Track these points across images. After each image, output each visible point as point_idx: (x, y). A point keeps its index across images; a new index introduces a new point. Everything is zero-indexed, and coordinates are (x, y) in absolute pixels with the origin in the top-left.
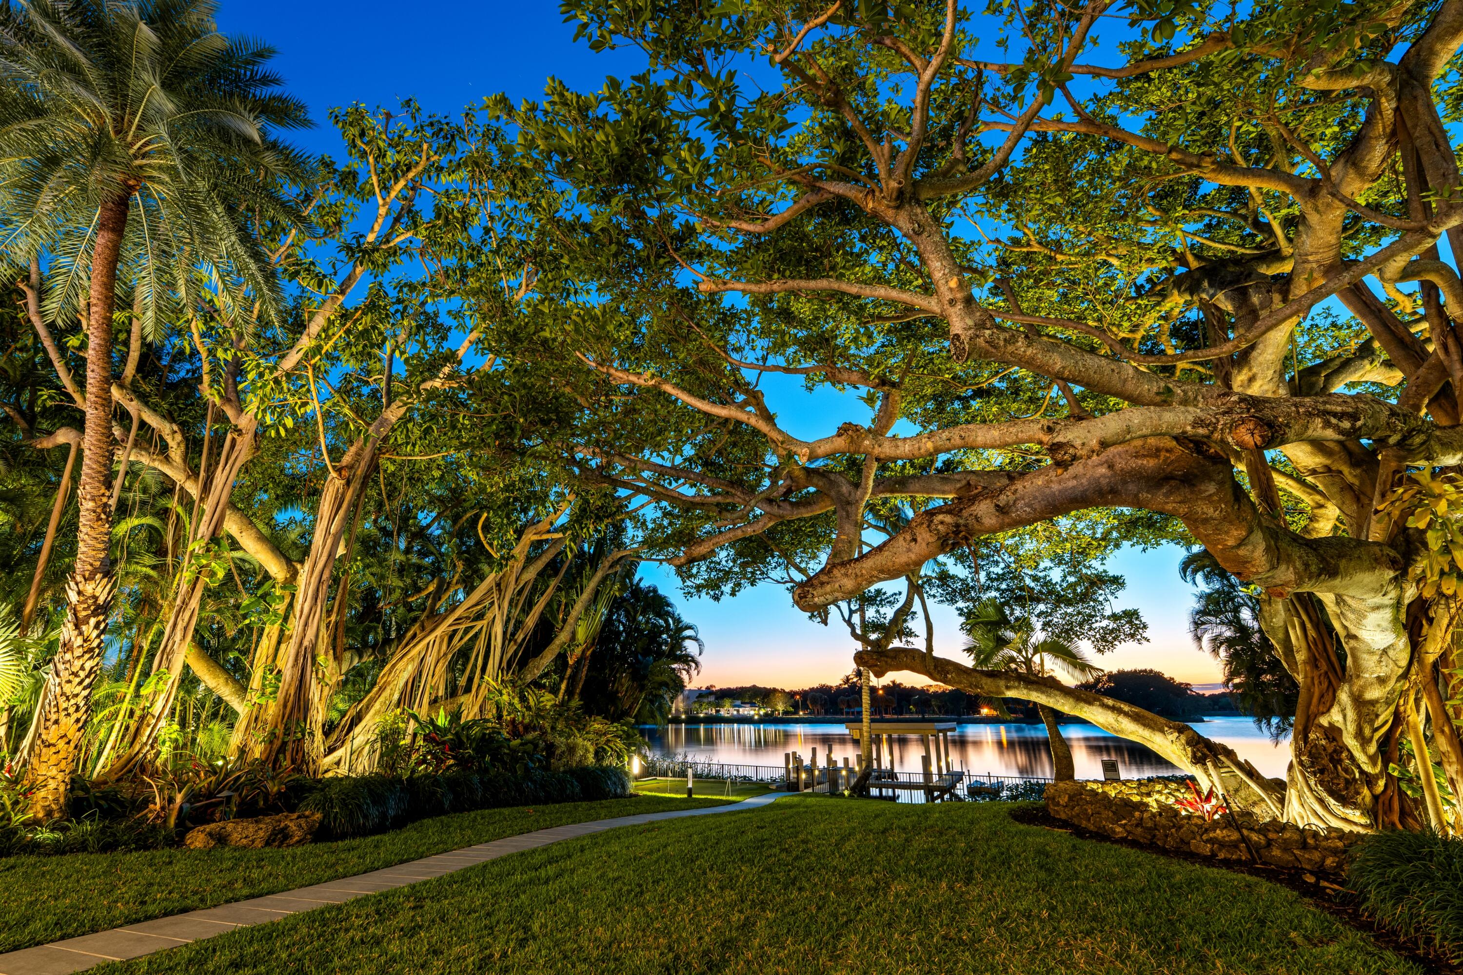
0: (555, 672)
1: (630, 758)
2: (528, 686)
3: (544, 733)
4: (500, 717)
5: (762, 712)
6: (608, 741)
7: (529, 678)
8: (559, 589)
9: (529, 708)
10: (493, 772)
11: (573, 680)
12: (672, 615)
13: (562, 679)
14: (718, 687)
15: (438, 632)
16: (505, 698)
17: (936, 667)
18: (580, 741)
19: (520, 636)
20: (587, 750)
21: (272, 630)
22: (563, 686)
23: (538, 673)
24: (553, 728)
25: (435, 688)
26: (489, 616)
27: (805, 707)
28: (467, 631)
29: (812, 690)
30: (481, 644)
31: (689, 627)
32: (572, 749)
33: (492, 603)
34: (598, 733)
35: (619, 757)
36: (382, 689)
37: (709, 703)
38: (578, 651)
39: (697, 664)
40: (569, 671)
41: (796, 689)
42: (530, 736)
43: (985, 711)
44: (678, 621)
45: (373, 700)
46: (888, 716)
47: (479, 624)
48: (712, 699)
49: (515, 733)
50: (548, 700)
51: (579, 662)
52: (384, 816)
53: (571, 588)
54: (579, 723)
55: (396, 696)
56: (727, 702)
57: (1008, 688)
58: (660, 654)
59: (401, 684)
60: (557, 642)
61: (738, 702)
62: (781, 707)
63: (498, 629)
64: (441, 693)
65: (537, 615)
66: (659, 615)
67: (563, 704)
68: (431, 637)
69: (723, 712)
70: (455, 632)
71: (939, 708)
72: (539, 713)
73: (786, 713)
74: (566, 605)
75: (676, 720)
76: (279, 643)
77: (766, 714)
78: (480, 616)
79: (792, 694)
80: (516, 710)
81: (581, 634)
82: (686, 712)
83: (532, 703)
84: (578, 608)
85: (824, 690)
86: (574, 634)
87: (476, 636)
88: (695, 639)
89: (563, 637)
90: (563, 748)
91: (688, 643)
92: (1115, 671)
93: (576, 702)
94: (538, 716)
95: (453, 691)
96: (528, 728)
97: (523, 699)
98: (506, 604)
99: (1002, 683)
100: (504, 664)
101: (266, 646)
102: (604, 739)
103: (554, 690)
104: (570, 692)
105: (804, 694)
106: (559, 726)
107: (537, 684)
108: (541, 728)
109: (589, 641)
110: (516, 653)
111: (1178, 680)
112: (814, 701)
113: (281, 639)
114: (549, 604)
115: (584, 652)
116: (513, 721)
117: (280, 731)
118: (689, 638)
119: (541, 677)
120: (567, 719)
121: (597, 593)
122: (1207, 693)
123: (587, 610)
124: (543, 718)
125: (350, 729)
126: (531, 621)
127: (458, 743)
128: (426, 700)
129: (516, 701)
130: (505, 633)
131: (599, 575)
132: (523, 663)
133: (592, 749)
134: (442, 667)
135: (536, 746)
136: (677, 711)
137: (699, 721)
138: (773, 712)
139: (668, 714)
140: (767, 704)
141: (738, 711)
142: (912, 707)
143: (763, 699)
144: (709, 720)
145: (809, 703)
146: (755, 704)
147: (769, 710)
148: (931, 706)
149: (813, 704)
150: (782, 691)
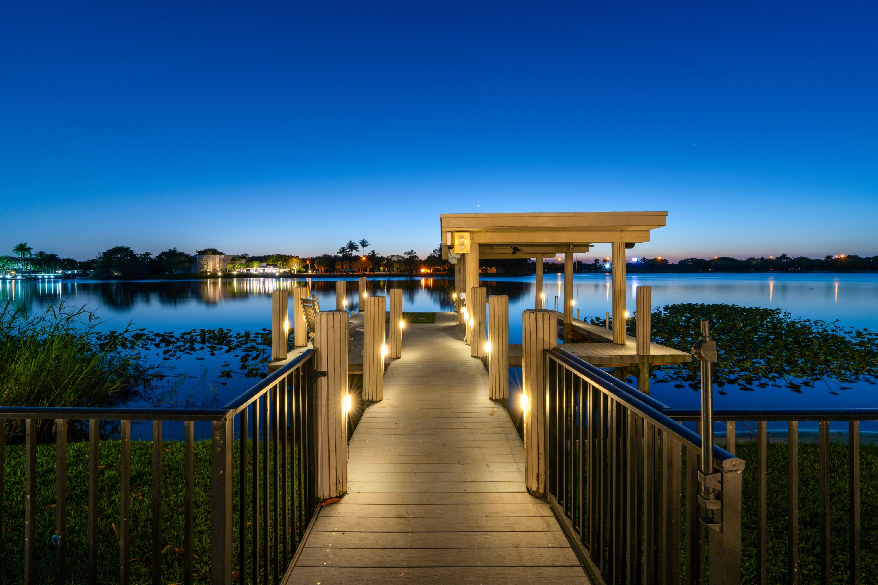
5: (282, 271)
14: (248, 254)
27: (313, 267)
29: (317, 258)
37: (241, 265)
41: (306, 256)
43: (423, 271)
46: (367, 273)
48: (243, 261)
56: (256, 264)
61: (265, 264)
62: (296, 268)
69: (252, 271)
71: (397, 269)
73: (299, 271)
75: (214, 276)
77: (285, 272)
79: (304, 260)
82: (222, 271)
85: (326, 258)
105: (312, 260)
112: (320, 264)
136: (214, 269)
137: (232, 277)
138: (290, 271)
139: (206, 272)
140: (286, 265)
141: (264, 270)
142: (381, 268)
143: (283, 262)
144: (242, 276)
145: (315, 265)
146: (277, 265)
147: (287, 270)
148: (393, 267)
149: (318, 266)
150: (297, 257)
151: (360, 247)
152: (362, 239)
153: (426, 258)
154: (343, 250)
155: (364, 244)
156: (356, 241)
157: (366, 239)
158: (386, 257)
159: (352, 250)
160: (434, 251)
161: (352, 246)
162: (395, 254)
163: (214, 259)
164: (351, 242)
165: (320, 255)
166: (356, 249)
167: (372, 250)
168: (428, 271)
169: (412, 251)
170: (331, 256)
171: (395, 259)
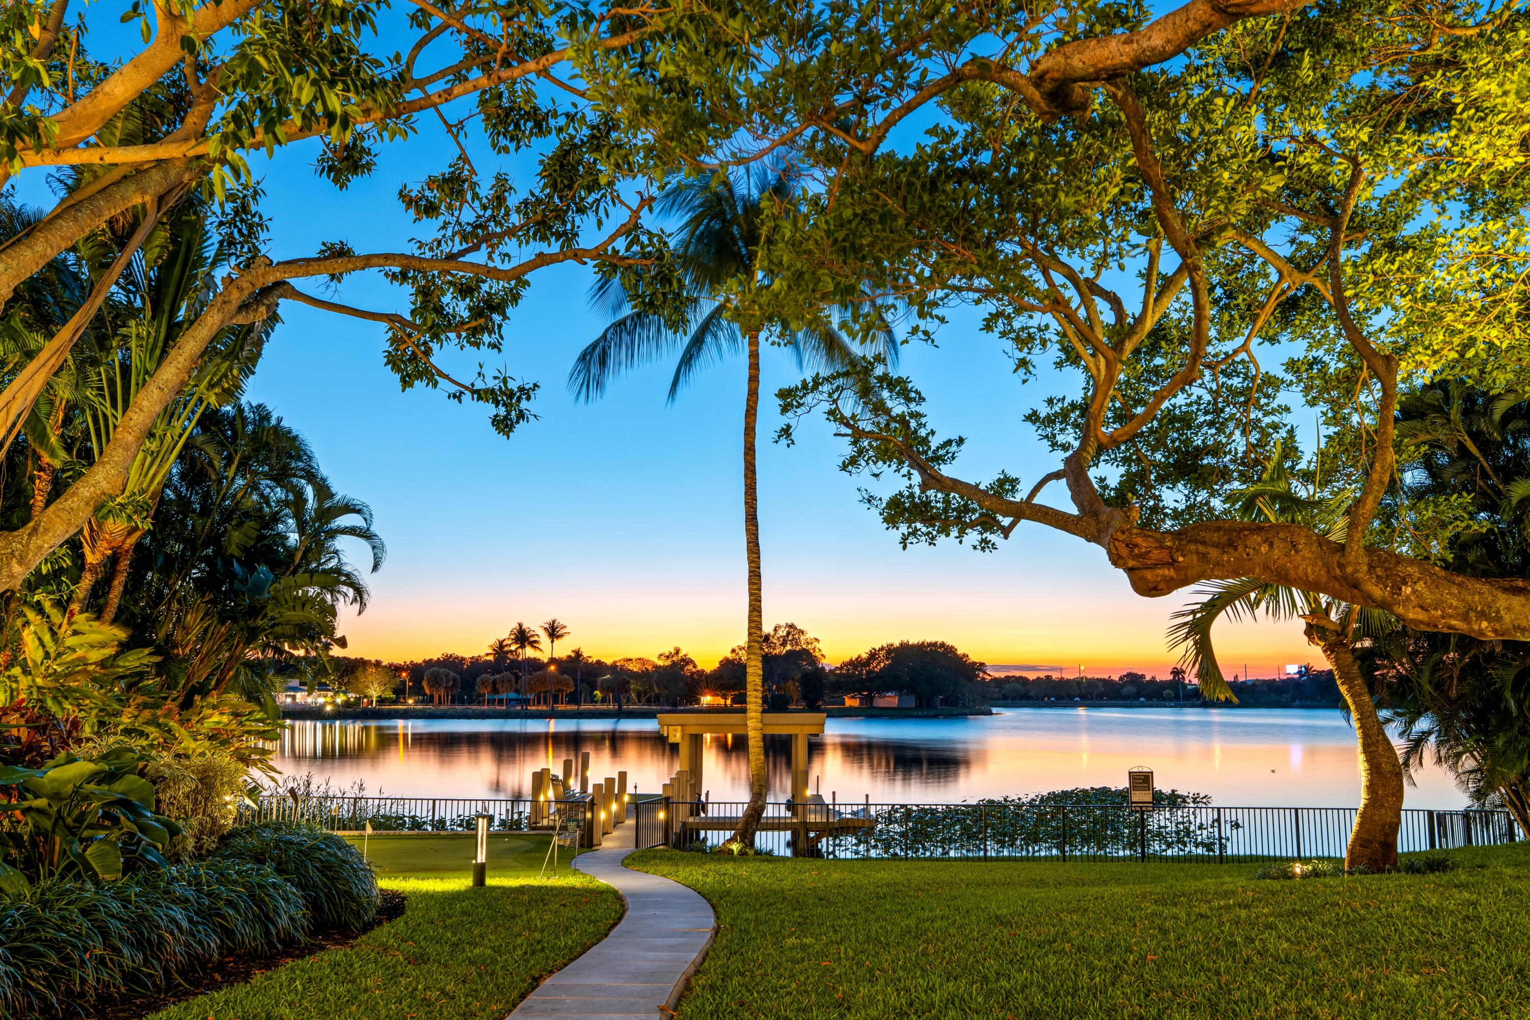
5: (340, 699)
12: (311, 476)
27: (417, 690)
29: (429, 663)
31: (349, 508)
38: (109, 537)
39: (359, 592)
40: (88, 577)
41: (399, 660)
43: (707, 700)
44: (323, 491)
46: (561, 707)
51: (113, 560)
62: (374, 692)
66: (281, 477)
71: (639, 696)
73: (381, 701)
77: (347, 704)
79: (395, 669)
85: (451, 663)
88: (365, 534)
91: (342, 543)
92: (897, 643)
105: (417, 671)
111: (974, 658)
112: (435, 682)
115: (120, 538)
118: (352, 531)
122: (1031, 676)
138: (360, 700)
140: (350, 685)
141: (294, 697)
142: (597, 692)
143: (341, 677)
145: (425, 684)
146: (325, 684)
147: (353, 697)
148: (627, 691)
149: (430, 687)
150: (378, 664)
151: (544, 639)
152: (549, 619)
153: (716, 665)
154: (500, 649)
155: (553, 632)
156: (536, 626)
157: (561, 621)
158: (609, 661)
159: (523, 647)
160: (733, 651)
161: (522, 637)
162: (633, 656)
164: (520, 625)
165: (436, 655)
166: (534, 644)
167: (575, 648)
168: (722, 702)
169: (677, 651)
170: (463, 659)
171: (634, 667)
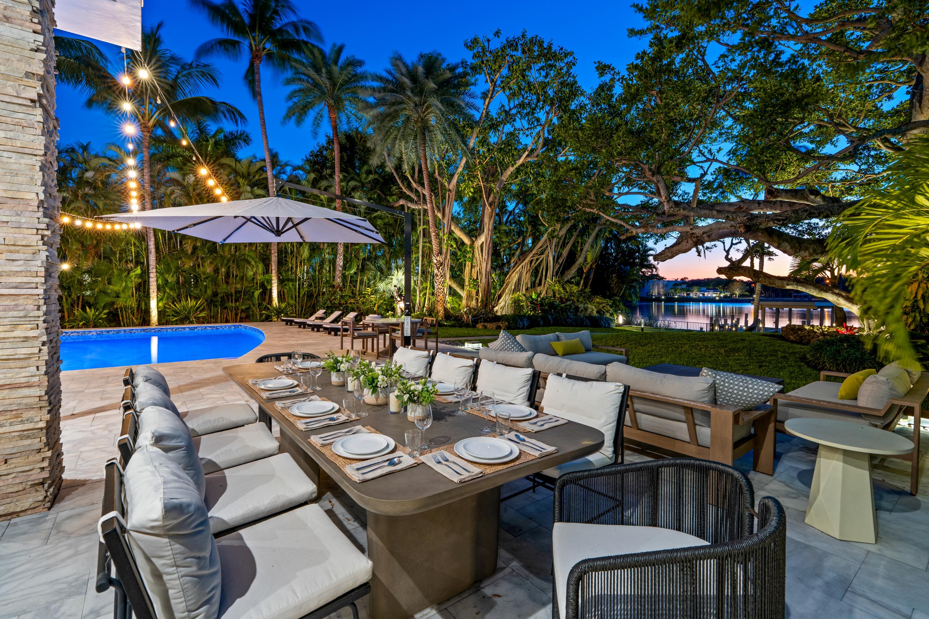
0: (578, 276)
1: (618, 316)
2: (566, 282)
3: (574, 302)
4: (554, 296)
5: (722, 295)
6: (604, 307)
7: (566, 279)
8: (578, 236)
9: (567, 292)
10: (555, 315)
11: (587, 279)
13: (581, 279)
14: (690, 279)
15: (526, 261)
16: (557, 288)
17: (754, 275)
18: (589, 306)
19: (561, 261)
20: (593, 310)
21: (468, 264)
22: (582, 282)
23: (570, 277)
24: (578, 301)
25: (527, 284)
26: (546, 252)
28: (537, 260)
30: (544, 264)
32: (586, 309)
33: (547, 247)
34: (599, 303)
35: (612, 315)
36: (507, 285)
37: (682, 289)
38: (588, 266)
40: (584, 275)
42: (568, 303)
45: (505, 289)
47: (542, 256)
48: (684, 286)
49: (562, 302)
50: (575, 289)
51: (589, 270)
52: (524, 325)
53: (584, 235)
54: (589, 299)
55: (513, 287)
56: (695, 289)
57: (788, 285)
58: (634, 264)
59: (514, 282)
60: (578, 263)
61: (705, 289)
62: (737, 292)
63: (551, 258)
64: (529, 286)
65: (568, 251)
67: (582, 290)
68: (523, 264)
69: (692, 295)
70: (532, 260)
72: (571, 294)
73: (740, 296)
74: (582, 243)
75: (658, 300)
76: (472, 268)
77: (725, 297)
78: (542, 253)
80: (561, 293)
81: (589, 259)
82: (665, 295)
83: (568, 290)
84: (587, 246)
86: (586, 258)
87: (542, 261)
89: (580, 260)
90: (582, 308)
93: (588, 290)
94: (571, 295)
95: (533, 285)
96: (567, 300)
97: (564, 288)
98: (553, 247)
99: (785, 282)
100: (555, 273)
101: (467, 270)
102: (601, 306)
103: (578, 284)
104: (585, 285)
106: (580, 300)
107: (569, 282)
108: (573, 300)
109: (594, 261)
110: (559, 268)
112: (766, 288)
113: (472, 267)
114: (573, 245)
115: (591, 266)
116: (561, 297)
117: (484, 299)
119: (571, 279)
120: (584, 297)
121: (597, 235)
123: (592, 246)
124: (573, 296)
125: (499, 300)
126: (565, 253)
127: (542, 305)
128: (524, 289)
129: (561, 289)
130: (554, 259)
131: (597, 229)
132: (563, 273)
133: (595, 310)
134: (529, 275)
135: (571, 307)
136: (659, 293)
137: (674, 300)
138: (732, 295)
139: (652, 295)
140: (727, 289)
141: (704, 294)
143: (724, 287)
144: (682, 300)
146: (717, 290)
147: (728, 294)
150: (740, 281)
163: (658, 285)
